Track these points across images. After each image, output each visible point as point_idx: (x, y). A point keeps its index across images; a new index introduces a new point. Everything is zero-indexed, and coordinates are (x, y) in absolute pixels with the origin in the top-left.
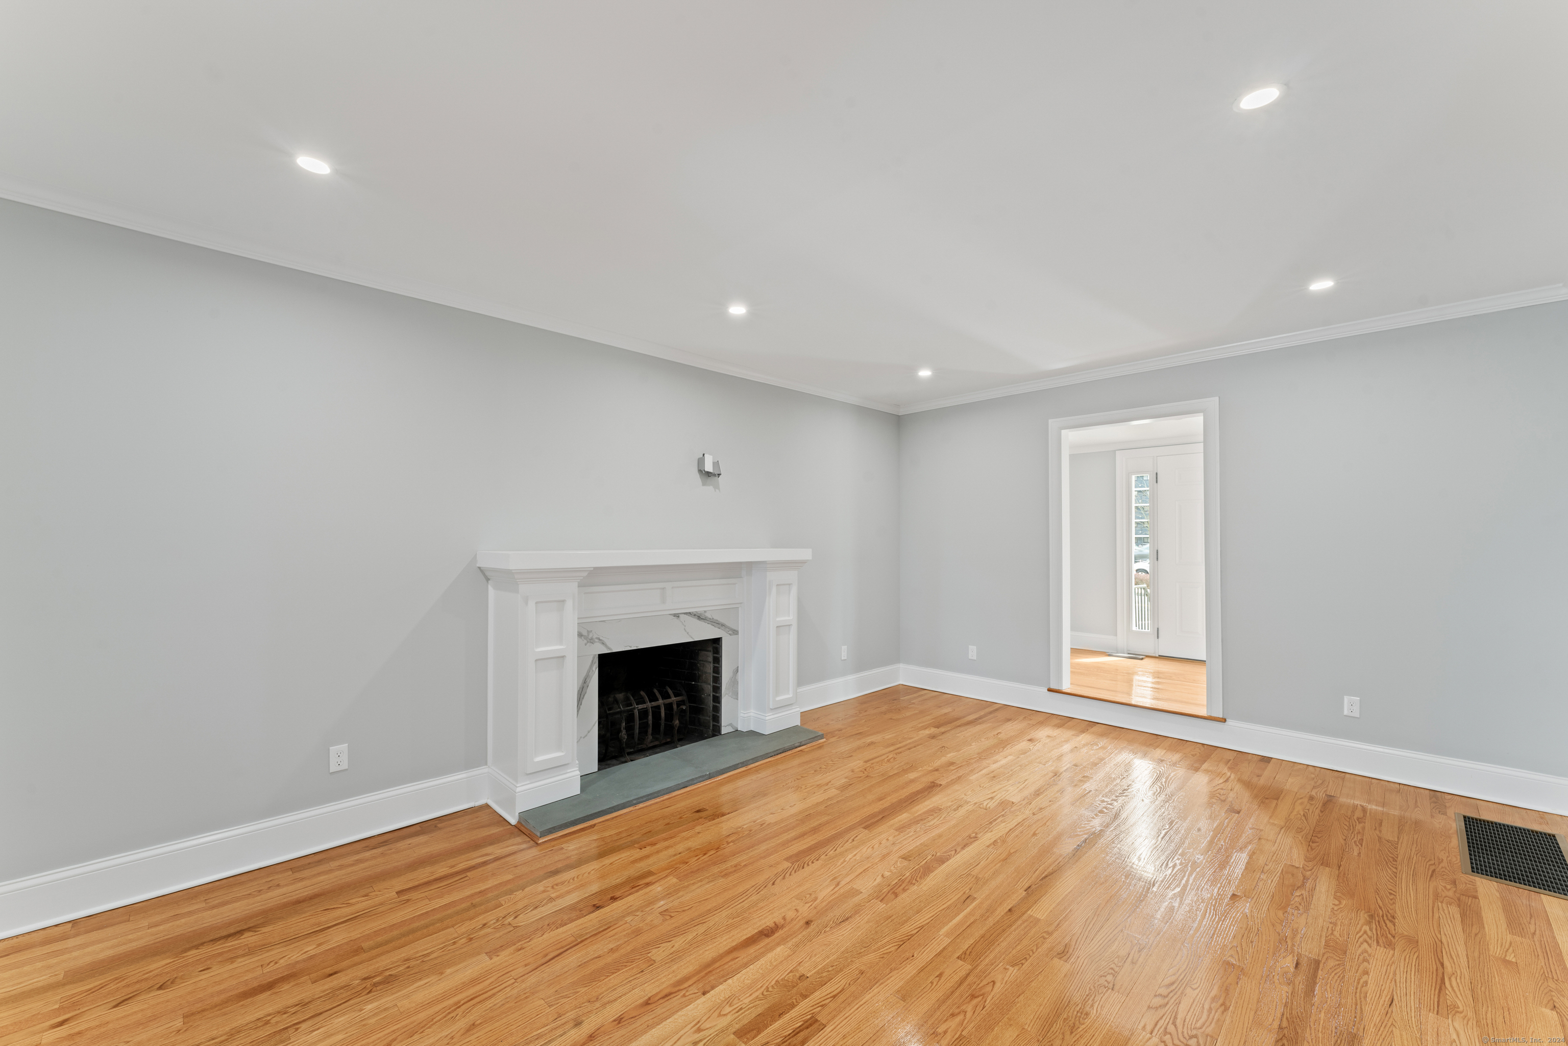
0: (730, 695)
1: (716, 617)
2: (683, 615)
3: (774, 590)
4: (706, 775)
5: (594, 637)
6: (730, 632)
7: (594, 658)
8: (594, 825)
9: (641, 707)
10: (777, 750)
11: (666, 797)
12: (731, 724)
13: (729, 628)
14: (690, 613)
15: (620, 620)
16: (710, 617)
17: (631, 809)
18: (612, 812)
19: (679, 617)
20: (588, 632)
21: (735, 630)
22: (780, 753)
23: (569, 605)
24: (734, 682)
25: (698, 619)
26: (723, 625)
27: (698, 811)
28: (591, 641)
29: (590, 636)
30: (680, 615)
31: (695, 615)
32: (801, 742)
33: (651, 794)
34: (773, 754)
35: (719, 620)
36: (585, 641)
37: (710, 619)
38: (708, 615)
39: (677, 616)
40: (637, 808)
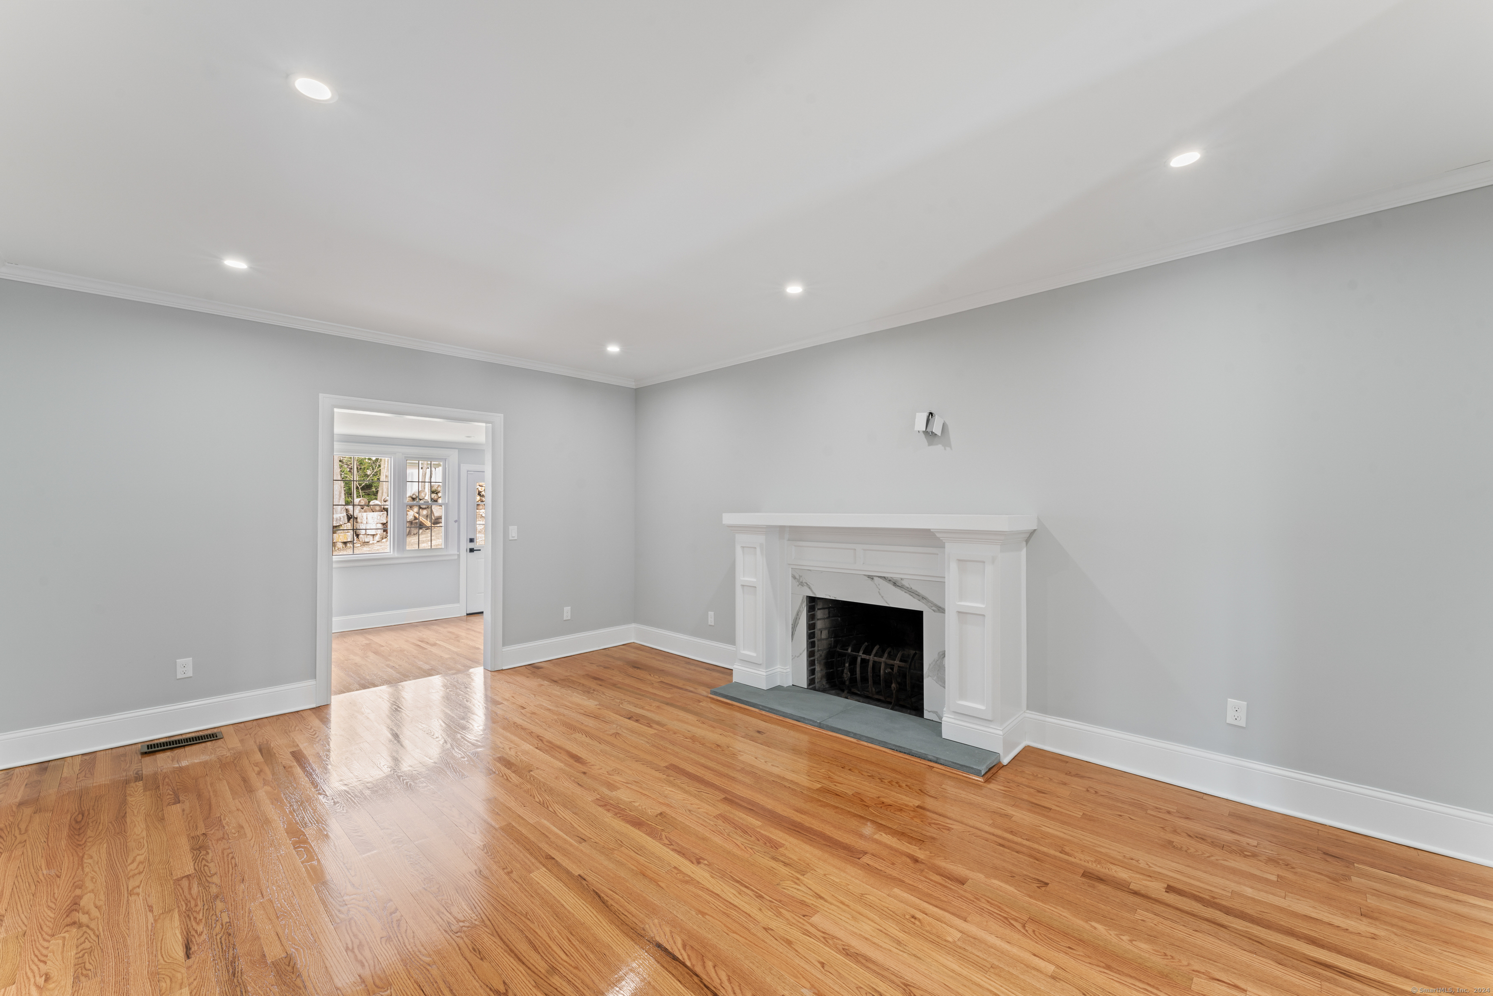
0: (934, 679)
1: (915, 587)
2: (877, 578)
3: (953, 567)
4: (816, 722)
5: (804, 582)
6: (933, 608)
7: (803, 598)
8: (732, 705)
9: (864, 656)
10: (901, 747)
11: (781, 718)
12: (937, 712)
13: (932, 603)
14: (884, 577)
15: (822, 572)
16: (908, 586)
17: (757, 710)
18: (746, 705)
19: (873, 579)
20: (800, 576)
21: (940, 607)
22: (905, 753)
23: (758, 550)
24: (940, 667)
25: (894, 585)
26: (923, 598)
27: (759, 732)
28: (801, 584)
29: (801, 581)
30: (874, 578)
31: (890, 580)
32: (937, 758)
33: (774, 710)
34: (894, 748)
35: (918, 591)
36: (798, 583)
37: (908, 588)
38: (906, 583)
39: (871, 578)
40: (761, 712)
